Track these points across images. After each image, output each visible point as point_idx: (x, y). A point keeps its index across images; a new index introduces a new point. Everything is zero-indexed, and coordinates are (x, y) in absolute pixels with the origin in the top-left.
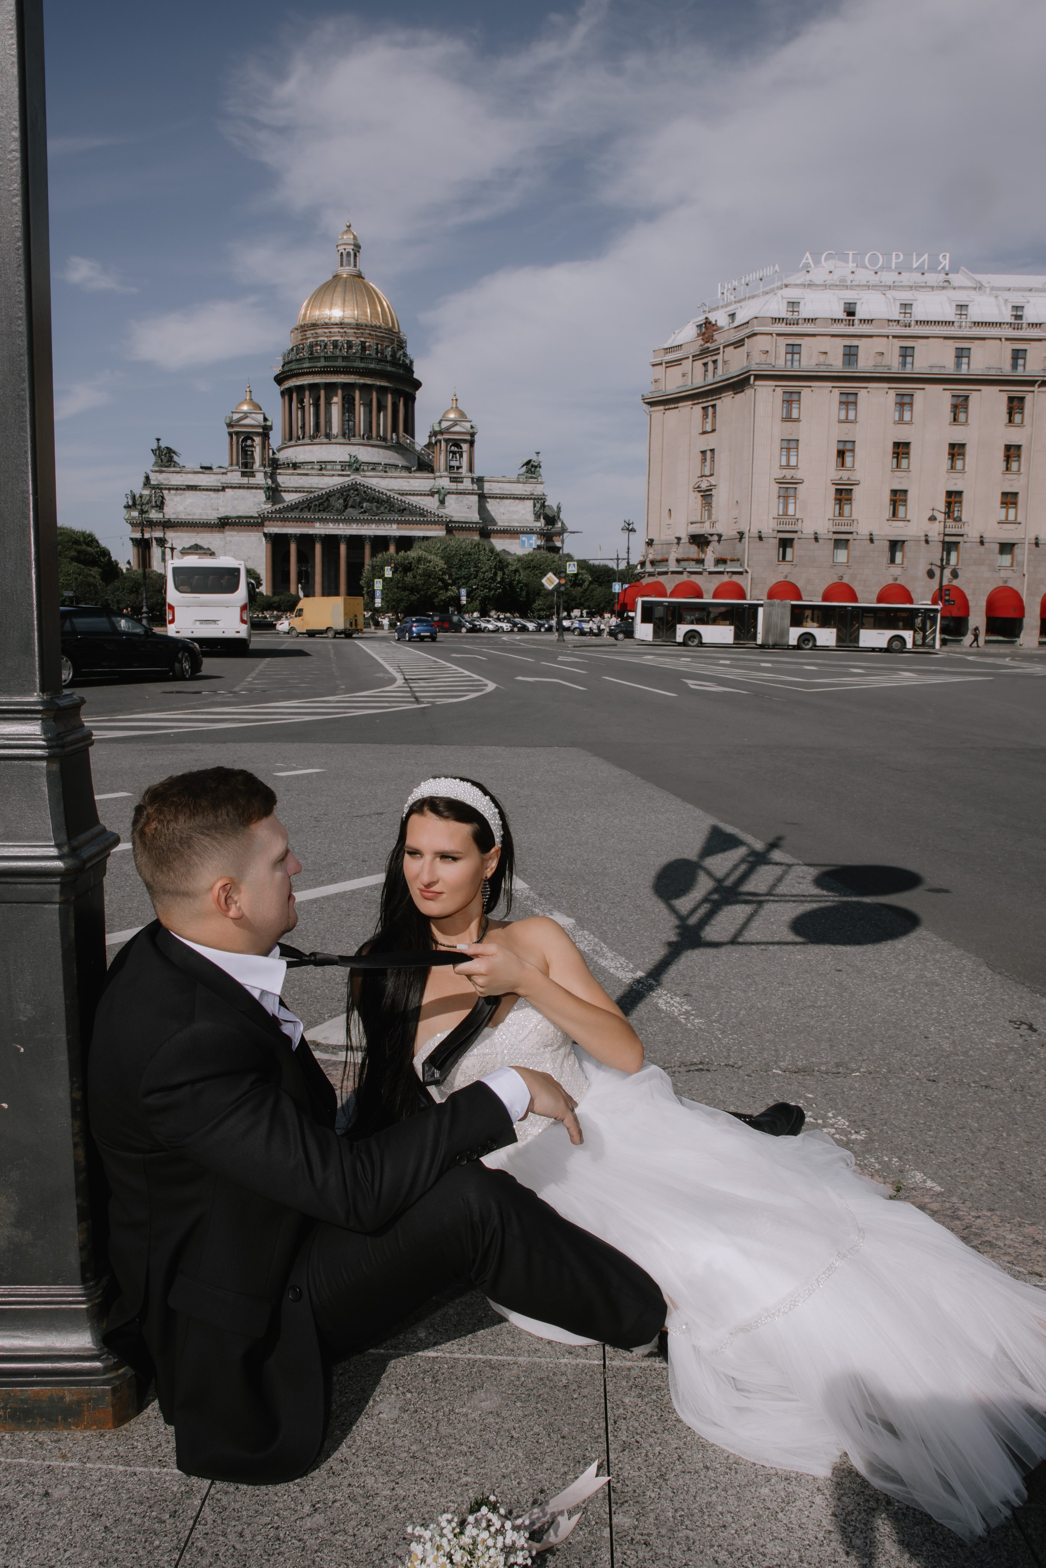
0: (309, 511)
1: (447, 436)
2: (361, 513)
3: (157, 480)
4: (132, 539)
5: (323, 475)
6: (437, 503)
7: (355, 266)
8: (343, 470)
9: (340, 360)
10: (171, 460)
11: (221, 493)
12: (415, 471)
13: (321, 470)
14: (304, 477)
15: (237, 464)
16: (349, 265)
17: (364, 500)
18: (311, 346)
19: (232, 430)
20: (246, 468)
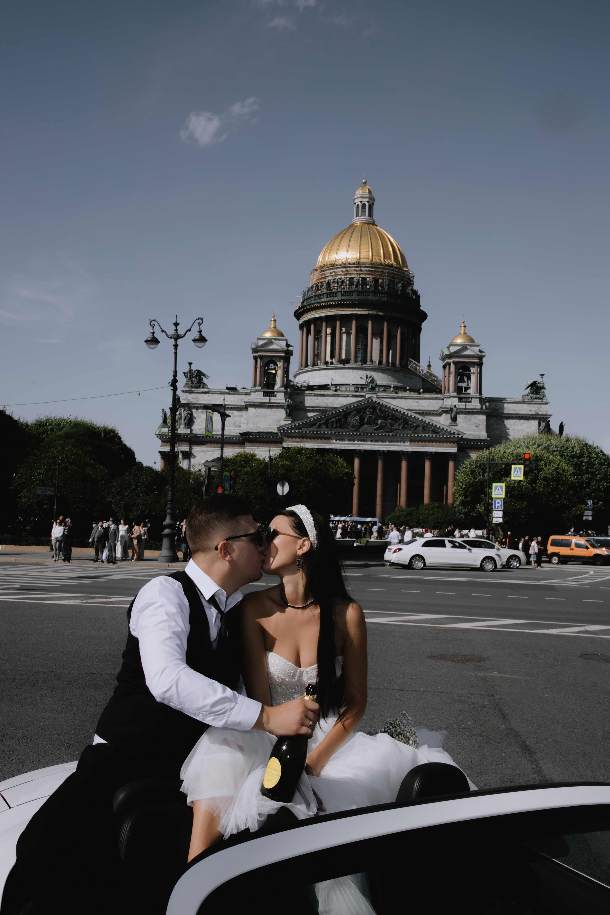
0: (327, 427)
1: (457, 360)
2: (376, 429)
3: (186, 399)
4: (160, 452)
5: (338, 396)
6: (449, 421)
7: (371, 215)
8: (356, 392)
9: (355, 294)
10: (200, 381)
11: (244, 413)
12: (423, 392)
13: (336, 391)
14: (320, 398)
15: (260, 385)
16: (363, 214)
17: (380, 417)
18: (328, 284)
19: (257, 355)
20: (268, 388)
